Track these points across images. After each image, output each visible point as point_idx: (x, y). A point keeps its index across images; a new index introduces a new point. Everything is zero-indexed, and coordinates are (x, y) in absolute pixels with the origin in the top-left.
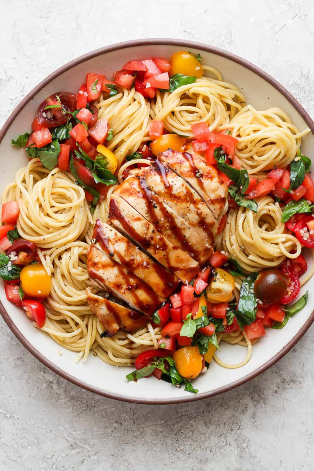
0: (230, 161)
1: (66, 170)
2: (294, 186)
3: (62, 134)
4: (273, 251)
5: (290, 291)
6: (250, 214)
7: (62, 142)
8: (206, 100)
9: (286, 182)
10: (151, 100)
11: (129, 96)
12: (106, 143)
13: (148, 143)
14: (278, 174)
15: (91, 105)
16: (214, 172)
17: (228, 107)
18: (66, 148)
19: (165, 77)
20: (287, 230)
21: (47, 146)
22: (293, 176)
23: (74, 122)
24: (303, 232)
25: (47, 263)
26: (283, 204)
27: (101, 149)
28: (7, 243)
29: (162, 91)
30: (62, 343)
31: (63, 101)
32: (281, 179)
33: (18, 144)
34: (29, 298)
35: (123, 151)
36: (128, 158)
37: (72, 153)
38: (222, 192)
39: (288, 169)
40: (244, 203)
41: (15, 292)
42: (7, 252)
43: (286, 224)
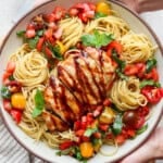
0: (118, 56)
1: (40, 51)
2: (147, 72)
3: (40, 33)
4: (134, 101)
5: (139, 122)
6: (124, 82)
7: (41, 37)
8: (111, 26)
9: (144, 70)
10: (85, 23)
11: (75, 19)
12: (61, 40)
13: (81, 43)
14: (140, 65)
15: (56, 21)
16: (109, 59)
17: (121, 31)
18: (41, 40)
19: (92, 13)
20: (141, 93)
21: (33, 38)
22: (147, 67)
23: (47, 28)
24: (149, 94)
25: (25, 93)
26: (141, 80)
27: (58, 42)
28: (8, 81)
29: (90, 19)
30: (27, 133)
31: (43, 18)
32: (141, 68)
33: (19, 35)
34: (14, 109)
35: (68, 45)
36: (70, 48)
37: (44, 43)
38: (112, 69)
39: (146, 63)
40: (122, 76)
41: (8, 105)
42: (7, 85)
43: (142, 90)
